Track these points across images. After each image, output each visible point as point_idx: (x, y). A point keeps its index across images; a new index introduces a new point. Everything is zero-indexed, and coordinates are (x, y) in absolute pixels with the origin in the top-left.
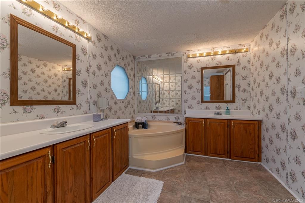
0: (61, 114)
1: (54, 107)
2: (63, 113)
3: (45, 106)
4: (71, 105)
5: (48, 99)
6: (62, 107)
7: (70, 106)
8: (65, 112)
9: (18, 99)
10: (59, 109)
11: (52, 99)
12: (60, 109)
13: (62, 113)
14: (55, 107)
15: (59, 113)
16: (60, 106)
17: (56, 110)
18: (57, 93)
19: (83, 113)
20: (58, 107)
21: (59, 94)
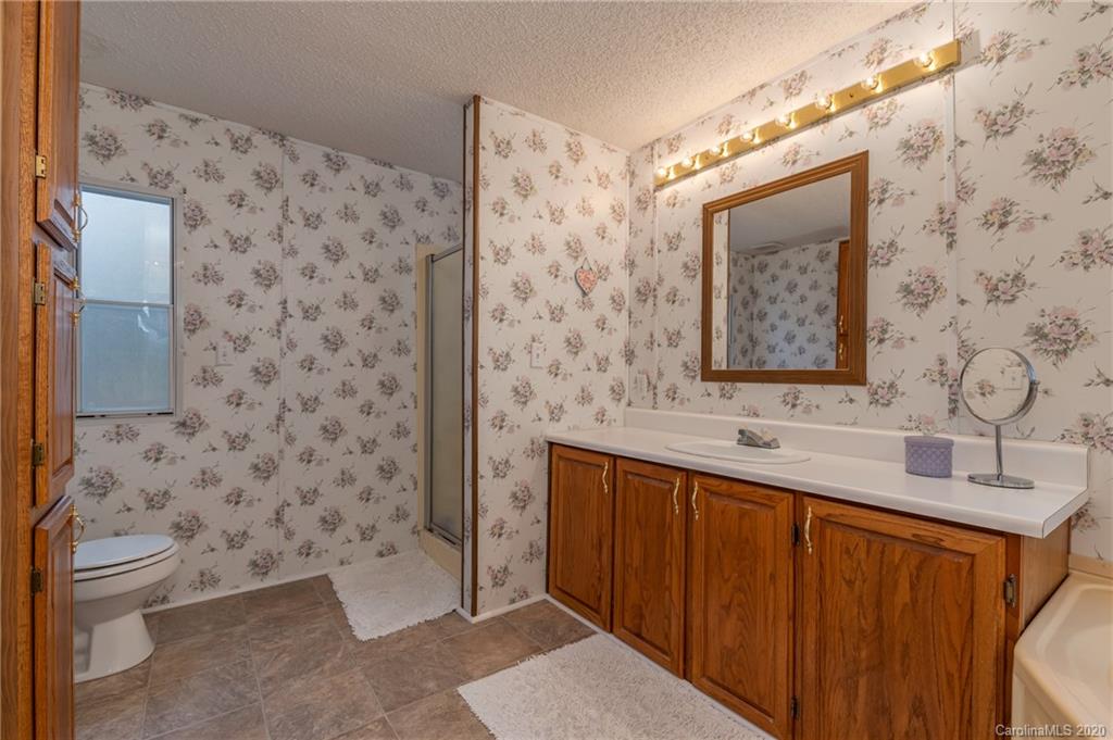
0: (804, 412)
1: (784, 388)
2: (810, 411)
3: (760, 384)
4: (841, 387)
5: (767, 368)
6: (809, 392)
7: (837, 391)
8: (817, 407)
9: (714, 368)
10: (796, 398)
11: (779, 366)
12: (801, 395)
13: (807, 410)
14: (786, 391)
15: (799, 408)
16: (800, 387)
17: (789, 399)
18: (795, 347)
19: (907, 424)
20: (793, 391)
21: (801, 351)
